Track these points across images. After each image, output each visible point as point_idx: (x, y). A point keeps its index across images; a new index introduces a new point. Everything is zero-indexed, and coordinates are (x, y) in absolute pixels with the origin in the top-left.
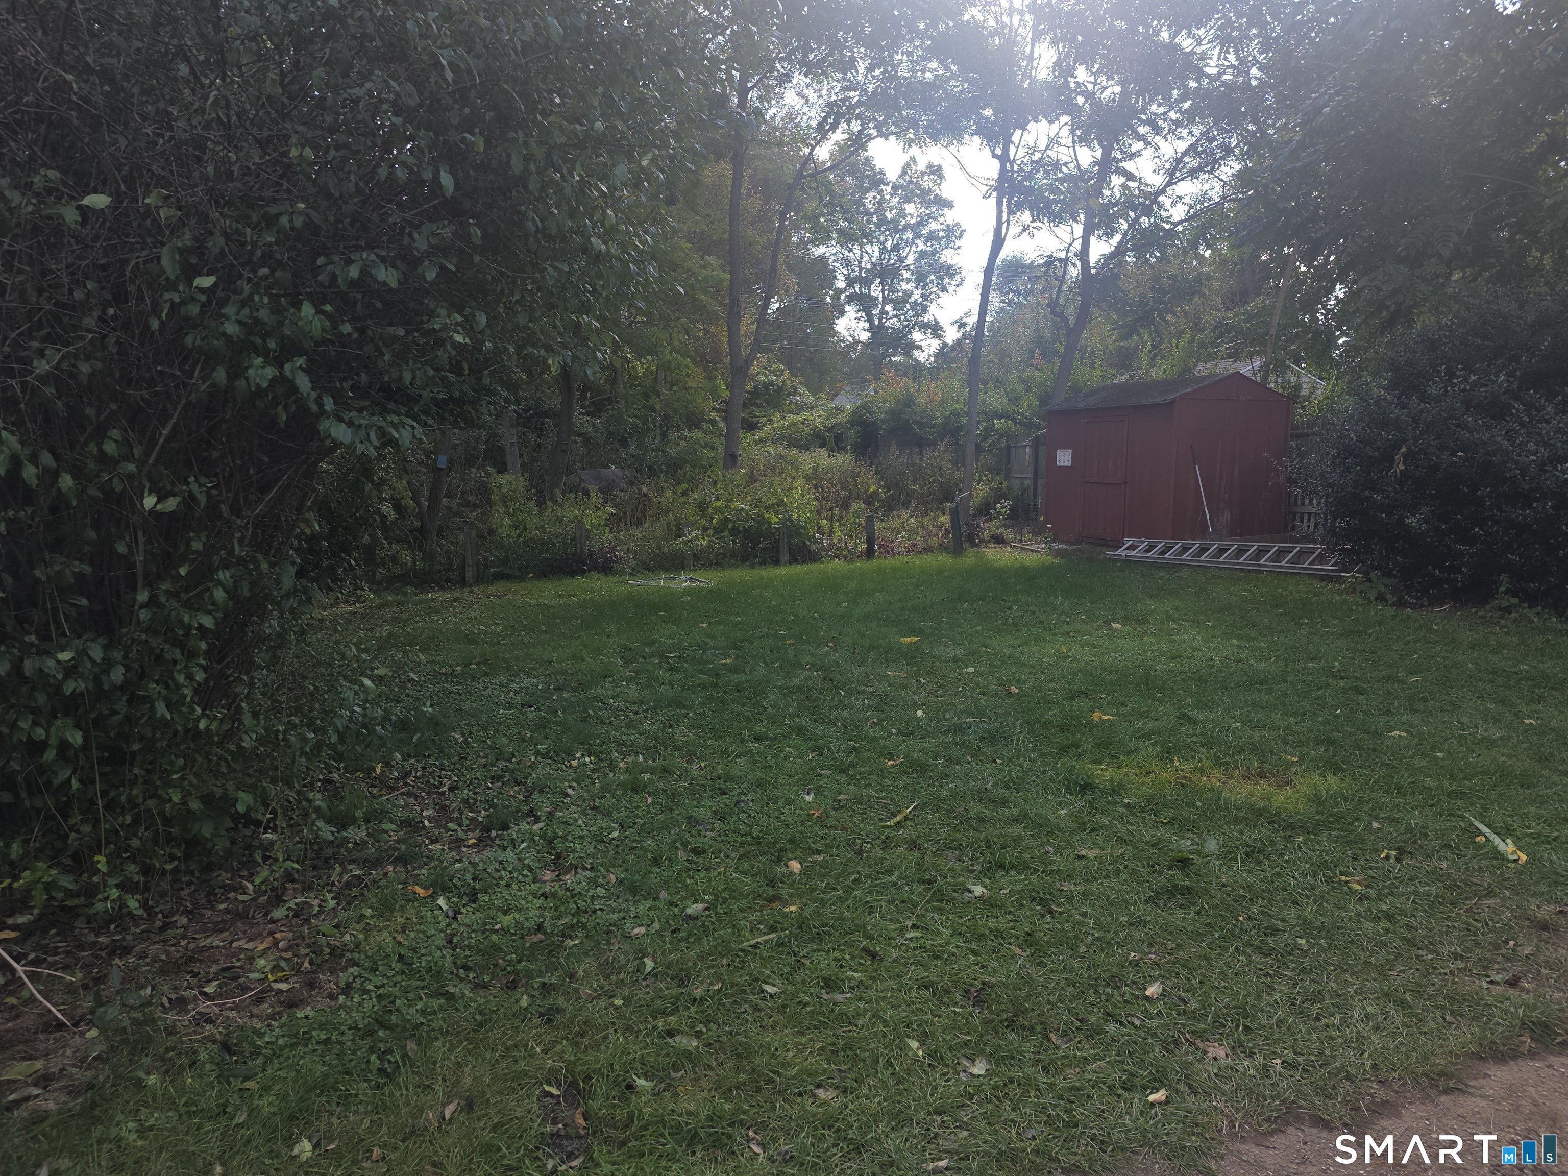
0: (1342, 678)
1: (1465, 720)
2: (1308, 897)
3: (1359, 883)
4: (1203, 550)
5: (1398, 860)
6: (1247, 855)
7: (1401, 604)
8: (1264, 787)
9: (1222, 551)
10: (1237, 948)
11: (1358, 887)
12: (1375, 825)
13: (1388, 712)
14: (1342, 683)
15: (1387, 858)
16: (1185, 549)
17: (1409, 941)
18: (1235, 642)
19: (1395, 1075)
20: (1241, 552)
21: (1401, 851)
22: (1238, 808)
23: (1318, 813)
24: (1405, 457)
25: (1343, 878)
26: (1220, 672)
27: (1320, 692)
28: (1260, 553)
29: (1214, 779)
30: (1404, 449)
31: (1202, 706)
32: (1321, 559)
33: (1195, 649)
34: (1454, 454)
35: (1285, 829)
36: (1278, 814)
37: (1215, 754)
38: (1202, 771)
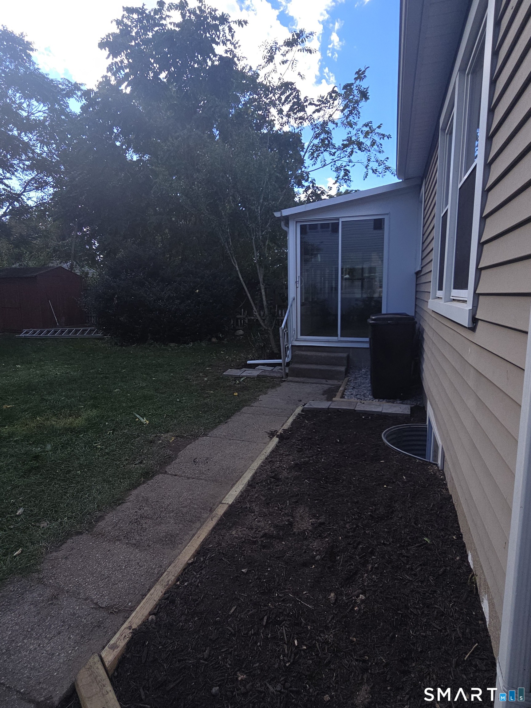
0: (102, 374)
1: (137, 381)
2: (82, 455)
3: (100, 445)
4: (55, 332)
5: (113, 433)
6: (62, 446)
7: (122, 346)
8: (71, 419)
9: (62, 332)
10: (55, 483)
11: (100, 446)
12: (107, 423)
13: (115, 384)
14: (102, 376)
15: (109, 434)
16: (48, 332)
17: (113, 460)
18: (66, 366)
19: (104, 506)
20: (69, 332)
21: (114, 430)
22: (60, 430)
23: (88, 424)
24: (117, 298)
25: (95, 445)
26: (59, 379)
27: (94, 381)
28: (76, 332)
29: (53, 421)
30: (116, 296)
31: (50, 394)
32: (97, 333)
33: (51, 371)
34: (131, 298)
35: (77, 433)
36: (74, 428)
37: (53, 411)
38: (48, 419)
